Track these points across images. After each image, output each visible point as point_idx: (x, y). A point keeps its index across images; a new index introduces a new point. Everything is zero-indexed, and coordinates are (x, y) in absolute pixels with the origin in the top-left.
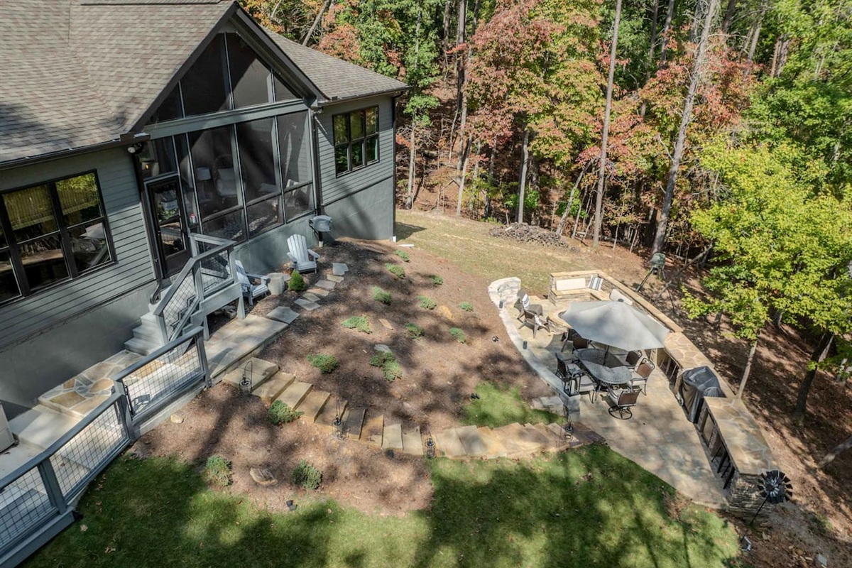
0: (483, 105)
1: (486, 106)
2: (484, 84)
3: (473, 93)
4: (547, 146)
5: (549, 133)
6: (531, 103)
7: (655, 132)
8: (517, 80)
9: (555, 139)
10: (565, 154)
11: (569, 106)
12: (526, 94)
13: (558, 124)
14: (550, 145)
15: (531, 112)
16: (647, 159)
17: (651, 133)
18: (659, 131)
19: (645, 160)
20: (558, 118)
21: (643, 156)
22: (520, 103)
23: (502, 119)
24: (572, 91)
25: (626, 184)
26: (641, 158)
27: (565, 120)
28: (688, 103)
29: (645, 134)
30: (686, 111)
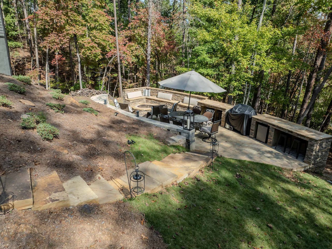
0: (52, 31)
1: (54, 32)
2: (51, 20)
3: (45, 26)
4: (90, 51)
5: (89, 45)
6: (78, 30)
7: (136, 45)
8: (69, 17)
9: (93, 47)
10: (99, 55)
11: (97, 32)
12: (75, 25)
13: (93, 40)
14: (91, 50)
15: (78, 34)
16: (135, 57)
17: (135, 45)
18: (138, 44)
19: (134, 58)
20: (93, 37)
21: (133, 56)
22: (71, 30)
23: (64, 39)
24: (97, 24)
25: (128, 69)
26: (132, 56)
27: (96, 38)
28: (149, 29)
29: (132, 46)
30: (149, 33)
